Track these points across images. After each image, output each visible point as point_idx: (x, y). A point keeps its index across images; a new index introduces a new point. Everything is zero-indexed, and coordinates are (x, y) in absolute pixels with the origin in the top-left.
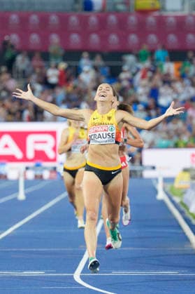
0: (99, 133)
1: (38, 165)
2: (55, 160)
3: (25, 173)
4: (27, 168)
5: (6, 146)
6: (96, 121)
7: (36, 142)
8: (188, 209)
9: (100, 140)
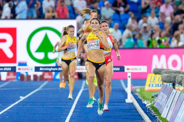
0: (91, 44)
6: (90, 38)
8: (160, 114)
9: (92, 47)
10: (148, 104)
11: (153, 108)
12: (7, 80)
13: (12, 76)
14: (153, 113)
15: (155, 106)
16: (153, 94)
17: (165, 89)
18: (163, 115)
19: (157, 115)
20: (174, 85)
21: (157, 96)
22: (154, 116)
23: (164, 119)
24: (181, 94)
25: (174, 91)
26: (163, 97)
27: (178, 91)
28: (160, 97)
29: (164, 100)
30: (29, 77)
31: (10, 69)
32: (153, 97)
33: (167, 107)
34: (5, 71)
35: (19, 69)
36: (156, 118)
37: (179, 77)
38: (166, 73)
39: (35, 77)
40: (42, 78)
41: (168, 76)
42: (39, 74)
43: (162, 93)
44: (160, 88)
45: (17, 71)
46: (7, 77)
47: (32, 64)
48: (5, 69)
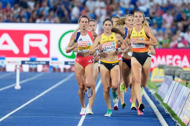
0: (108, 46)
1: (32, 60)
2: (48, 56)
3: (21, 66)
4: (23, 62)
5: (5, 43)
7: (31, 40)
8: (162, 100)
9: (108, 50)
10: (153, 92)
11: (157, 95)
12: (43, 71)
13: (46, 68)
14: (157, 99)
15: (158, 93)
16: (157, 84)
17: (166, 80)
18: (165, 101)
19: (160, 101)
20: (174, 77)
21: (160, 86)
22: (158, 102)
23: (165, 104)
24: (179, 85)
25: (174, 82)
26: (165, 87)
27: (177, 82)
28: (162, 87)
29: (165, 89)
30: (59, 69)
31: (45, 63)
32: (157, 87)
33: (168, 95)
34: (41, 64)
35: (52, 63)
36: (159, 103)
37: (178, 72)
38: (168, 68)
39: (65, 69)
40: (70, 70)
41: (169, 71)
42: (68, 67)
43: (164, 84)
44: (162, 79)
45: (51, 64)
46: (43, 69)
47: (62, 59)
48: (41, 63)
